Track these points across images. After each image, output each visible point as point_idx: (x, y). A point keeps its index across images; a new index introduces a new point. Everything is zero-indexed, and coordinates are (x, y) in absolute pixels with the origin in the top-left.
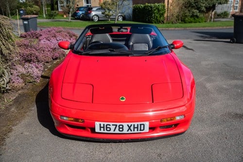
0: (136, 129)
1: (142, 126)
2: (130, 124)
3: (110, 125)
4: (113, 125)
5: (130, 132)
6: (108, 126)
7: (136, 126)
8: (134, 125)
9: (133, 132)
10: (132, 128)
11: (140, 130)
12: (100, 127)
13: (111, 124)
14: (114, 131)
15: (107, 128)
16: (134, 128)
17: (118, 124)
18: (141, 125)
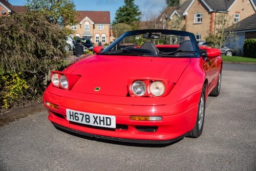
0: (102, 123)
1: (108, 120)
2: (96, 115)
3: (78, 114)
4: (80, 114)
5: (96, 125)
6: (76, 115)
7: (102, 119)
8: (100, 117)
9: (99, 125)
10: (98, 120)
11: (107, 125)
12: (71, 115)
13: (79, 112)
14: (82, 121)
15: (76, 116)
16: (100, 121)
17: (85, 114)
18: (107, 118)
